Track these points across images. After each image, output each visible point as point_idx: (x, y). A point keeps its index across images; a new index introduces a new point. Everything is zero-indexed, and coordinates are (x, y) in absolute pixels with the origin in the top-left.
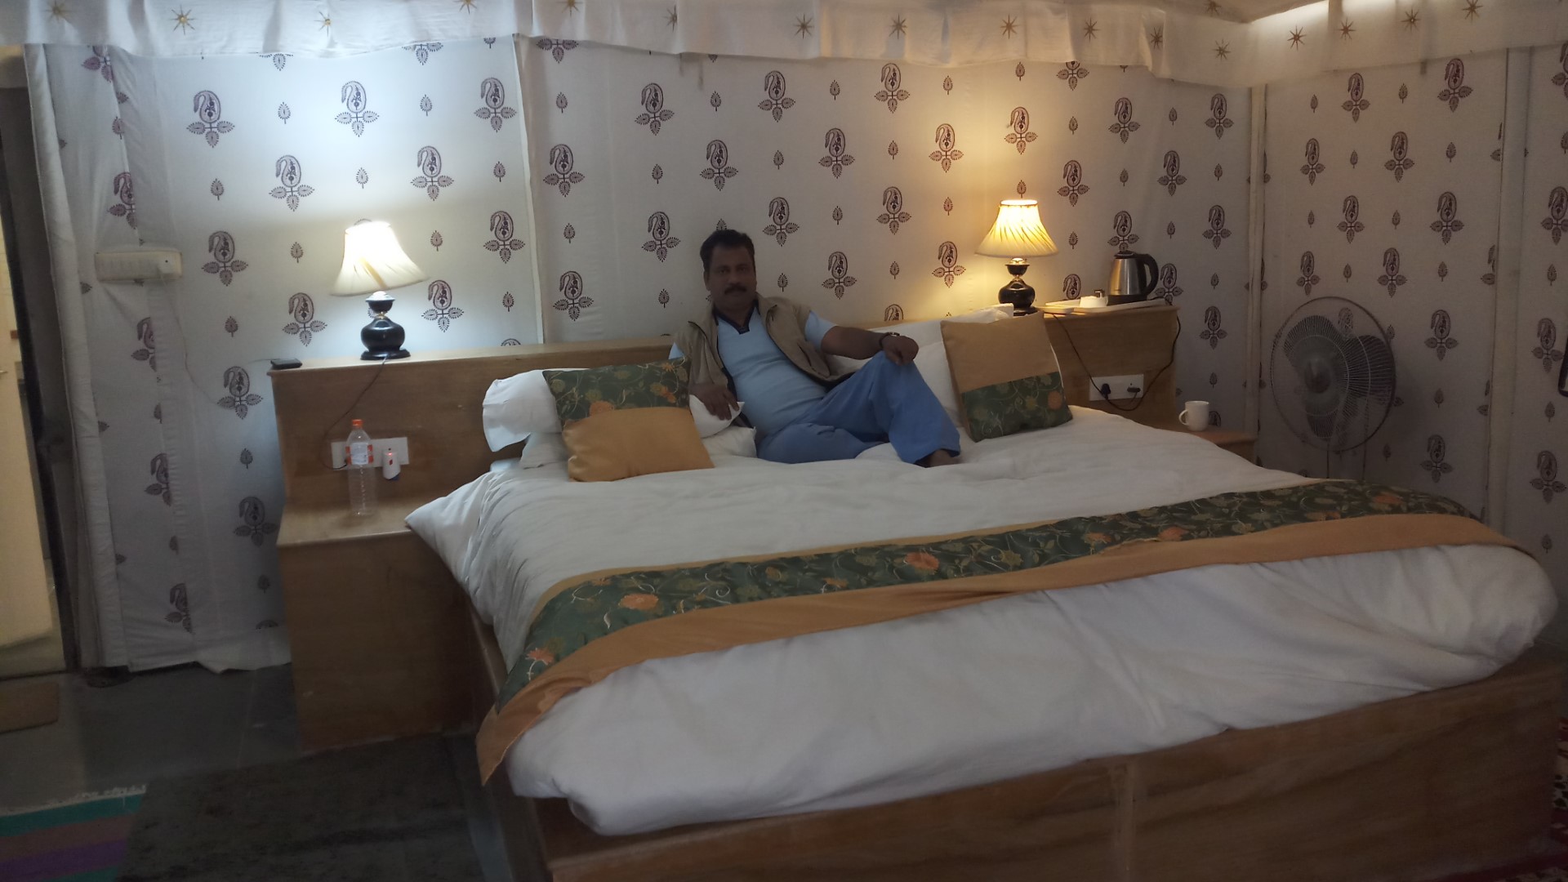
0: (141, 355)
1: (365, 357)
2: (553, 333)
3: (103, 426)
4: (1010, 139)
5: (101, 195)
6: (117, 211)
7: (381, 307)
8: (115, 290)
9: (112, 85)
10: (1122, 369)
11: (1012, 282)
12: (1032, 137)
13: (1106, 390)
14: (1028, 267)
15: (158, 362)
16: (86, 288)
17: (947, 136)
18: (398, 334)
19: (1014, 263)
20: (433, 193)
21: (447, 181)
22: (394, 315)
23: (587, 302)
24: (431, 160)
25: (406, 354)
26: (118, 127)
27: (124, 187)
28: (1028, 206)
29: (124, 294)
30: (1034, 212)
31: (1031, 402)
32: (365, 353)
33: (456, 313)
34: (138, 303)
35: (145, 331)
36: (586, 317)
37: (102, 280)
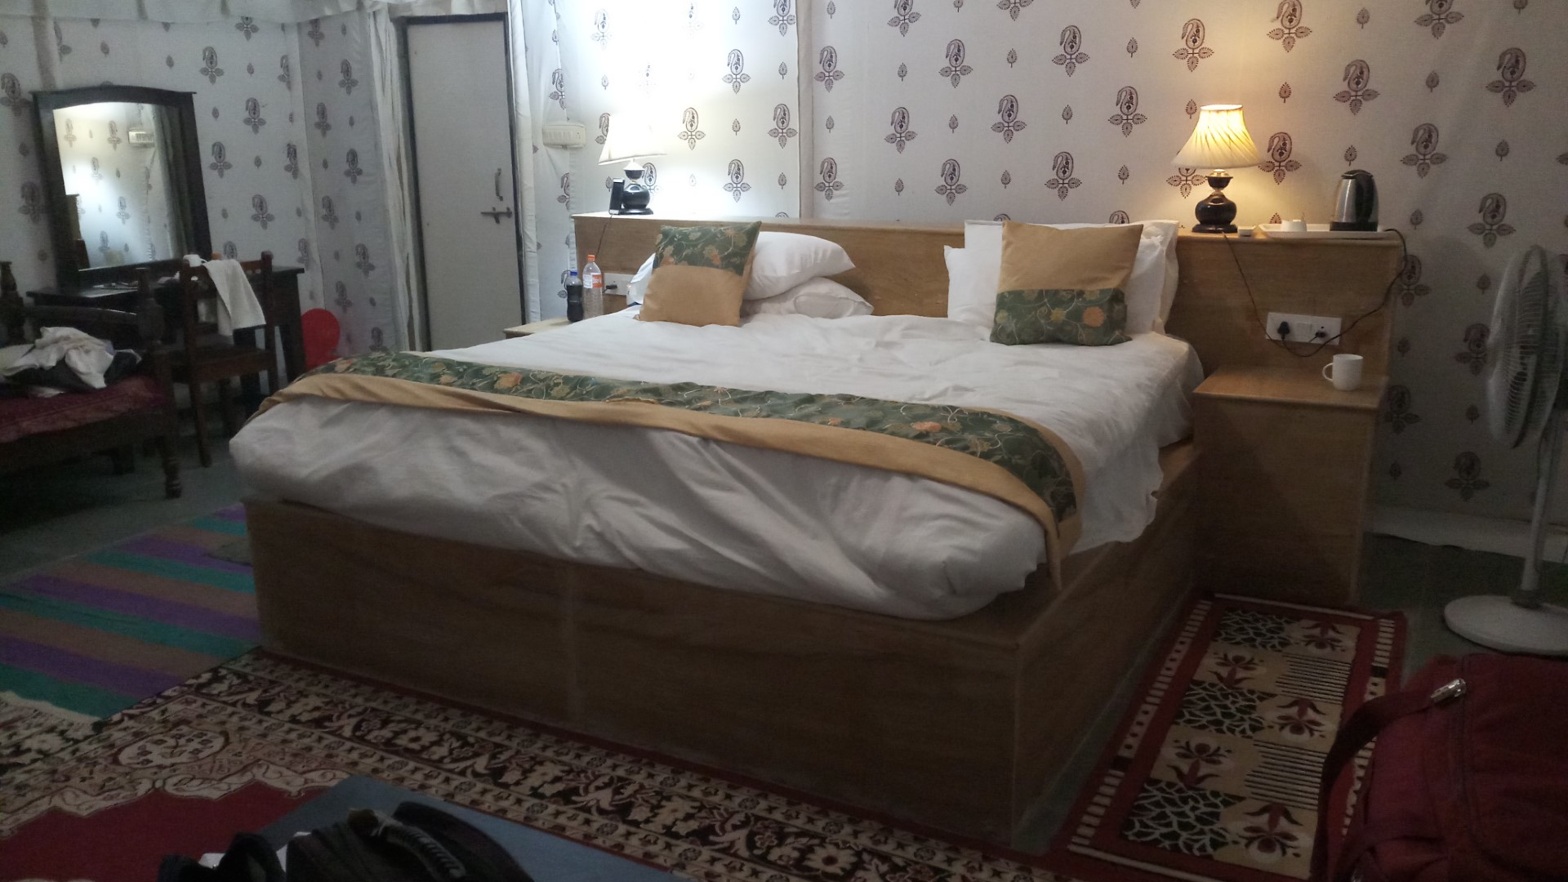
0: (562, 199)
3: (539, 246)
4: (1275, 35)
5: (546, 86)
6: (554, 96)
8: (552, 152)
9: (553, 7)
10: (1312, 307)
11: (1211, 196)
12: (1304, 32)
13: (1284, 329)
15: (572, 206)
16: (535, 149)
17: (1195, 33)
19: (1215, 175)
20: (737, 89)
21: (746, 78)
23: (838, 186)
24: (737, 61)
25: (649, 212)
26: (555, 40)
27: (558, 79)
29: (556, 154)
30: (1238, 116)
31: (1059, 314)
33: (746, 187)
34: (563, 161)
35: (565, 182)
36: (839, 197)
37: (546, 144)
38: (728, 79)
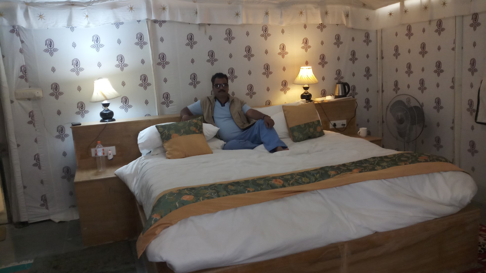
0: (30, 123)
1: (101, 121)
2: (161, 112)
3: (18, 146)
4: (303, 48)
5: (16, 72)
6: (21, 77)
7: (106, 105)
8: (22, 102)
9: (19, 38)
10: (340, 118)
11: (304, 92)
12: (309, 47)
13: (335, 125)
14: (309, 88)
15: (36, 125)
16: (12, 102)
17: (283, 47)
18: (112, 114)
19: (305, 86)
20: (122, 69)
21: (126, 65)
22: (110, 108)
23: (171, 102)
24: (121, 59)
25: (114, 120)
26: (21, 51)
27: (24, 70)
28: (309, 68)
29: (24, 103)
30: (311, 70)
31: (312, 130)
32: (101, 120)
33: (130, 107)
34: (28, 106)
35: (31, 115)
36: (171, 106)
37: (17, 99)
38: (117, 66)
